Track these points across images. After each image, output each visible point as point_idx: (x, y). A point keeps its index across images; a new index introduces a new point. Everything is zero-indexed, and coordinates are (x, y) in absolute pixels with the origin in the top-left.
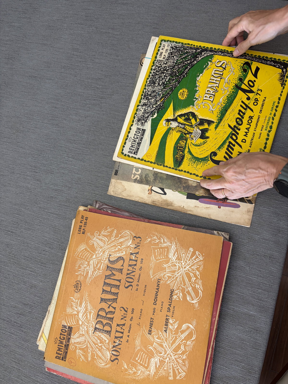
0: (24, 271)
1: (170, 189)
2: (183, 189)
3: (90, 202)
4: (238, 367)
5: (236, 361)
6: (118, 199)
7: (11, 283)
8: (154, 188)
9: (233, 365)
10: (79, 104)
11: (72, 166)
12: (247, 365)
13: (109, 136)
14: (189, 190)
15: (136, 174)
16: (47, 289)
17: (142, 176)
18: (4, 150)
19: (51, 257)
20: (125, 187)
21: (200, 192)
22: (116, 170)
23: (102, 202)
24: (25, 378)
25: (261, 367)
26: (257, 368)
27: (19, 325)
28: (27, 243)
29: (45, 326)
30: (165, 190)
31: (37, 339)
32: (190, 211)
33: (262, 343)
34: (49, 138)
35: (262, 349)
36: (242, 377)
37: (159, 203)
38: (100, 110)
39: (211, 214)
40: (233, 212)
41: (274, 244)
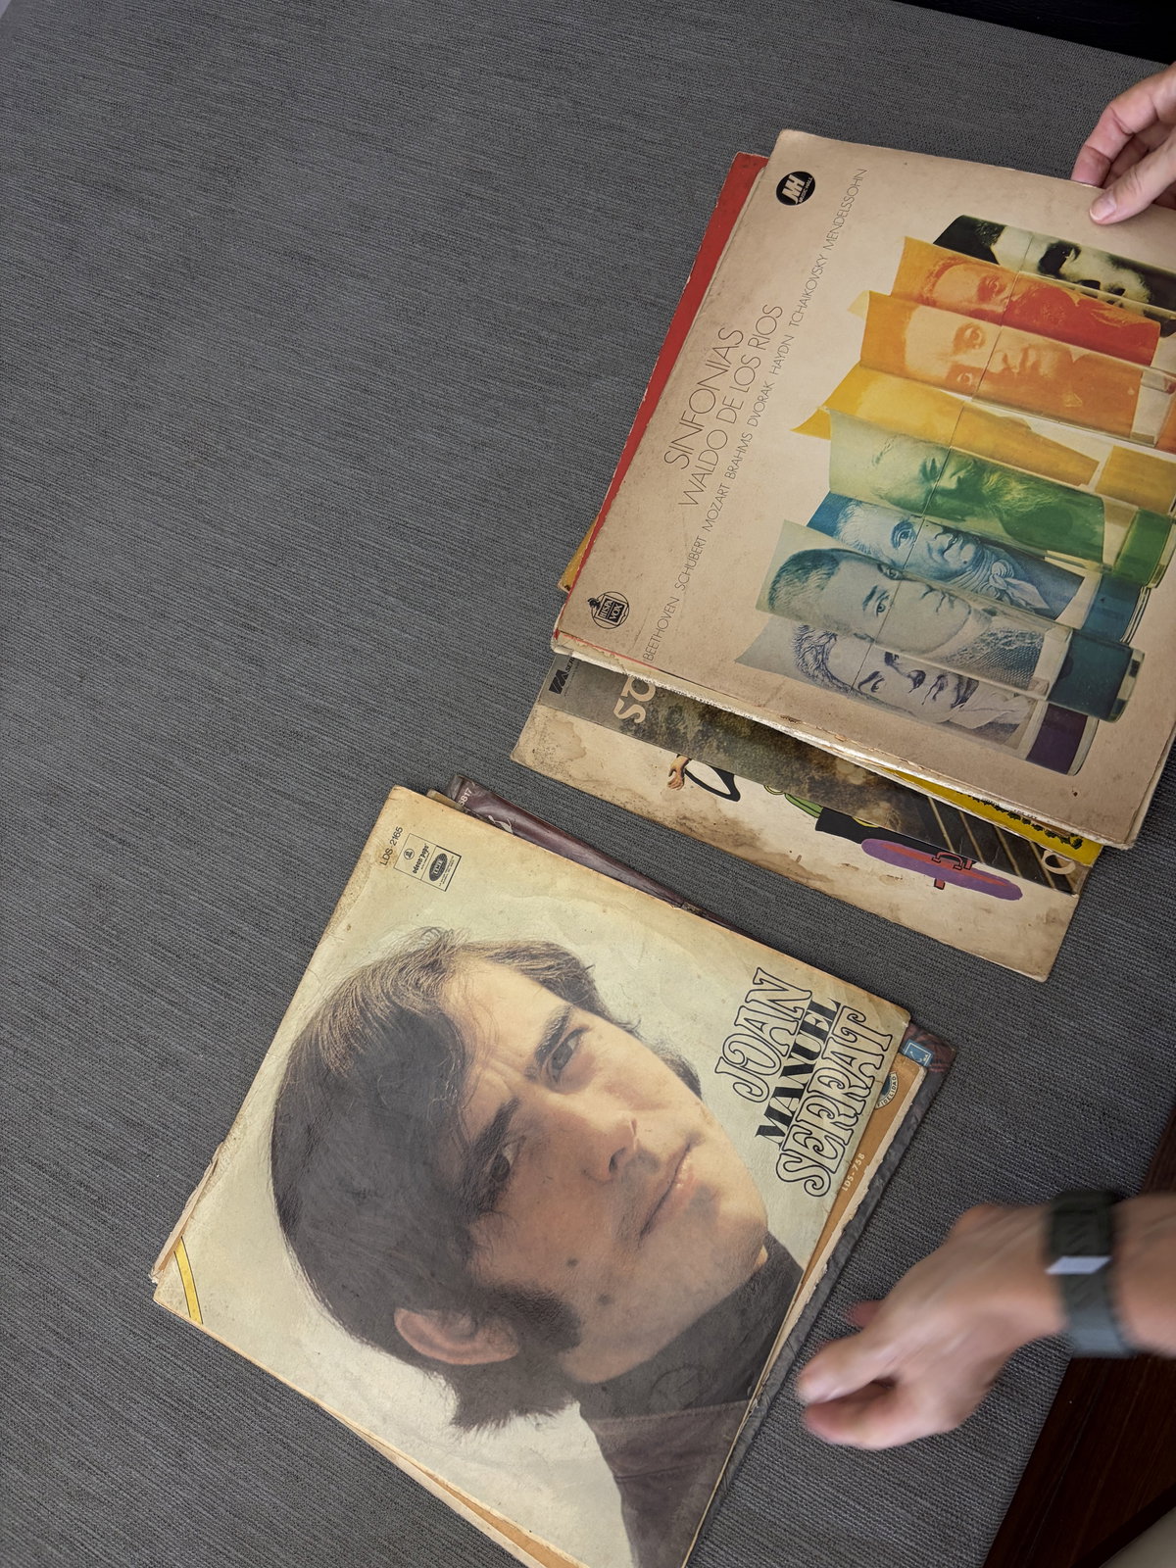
0: (145, 997)
1: (758, 781)
2: (810, 791)
3: (440, 778)
4: (903, 1511)
5: (899, 1485)
6: (546, 785)
7: (90, 1034)
8: (695, 767)
9: (887, 1500)
10: (457, 391)
11: (394, 630)
12: (939, 1509)
13: (554, 534)
14: (832, 798)
15: (635, 701)
16: (222, 1080)
17: (657, 712)
18: (143, 523)
19: (255, 962)
20: (585, 744)
21: (874, 811)
22: (559, 673)
23: (484, 787)
24: (84, 1401)
25: (995, 1529)
26: (978, 1529)
27: (95, 1198)
28: (173, 895)
29: (191, 1216)
30: (738, 781)
31: (154, 1262)
32: (821, 878)
33: (1015, 1436)
34: (321, 505)
35: (1010, 1459)
36: (913, 1553)
37: (704, 827)
38: (536, 428)
39: (900, 906)
40: (988, 911)
41: (1131, 1066)
